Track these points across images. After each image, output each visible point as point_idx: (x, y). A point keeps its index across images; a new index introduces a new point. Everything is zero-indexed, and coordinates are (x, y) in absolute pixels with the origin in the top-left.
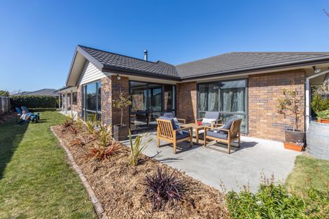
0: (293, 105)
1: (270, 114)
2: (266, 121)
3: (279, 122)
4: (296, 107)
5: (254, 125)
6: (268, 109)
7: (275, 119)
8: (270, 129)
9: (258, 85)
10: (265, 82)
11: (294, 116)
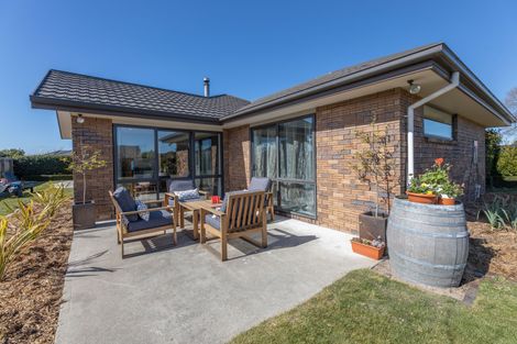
0: (383, 163)
1: (347, 182)
2: (341, 195)
3: (361, 198)
4: (387, 168)
5: (325, 202)
6: (344, 172)
7: (355, 192)
8: (348, 211)
9: (330, 126)
10: (340, 120)
11: (384, 185)
